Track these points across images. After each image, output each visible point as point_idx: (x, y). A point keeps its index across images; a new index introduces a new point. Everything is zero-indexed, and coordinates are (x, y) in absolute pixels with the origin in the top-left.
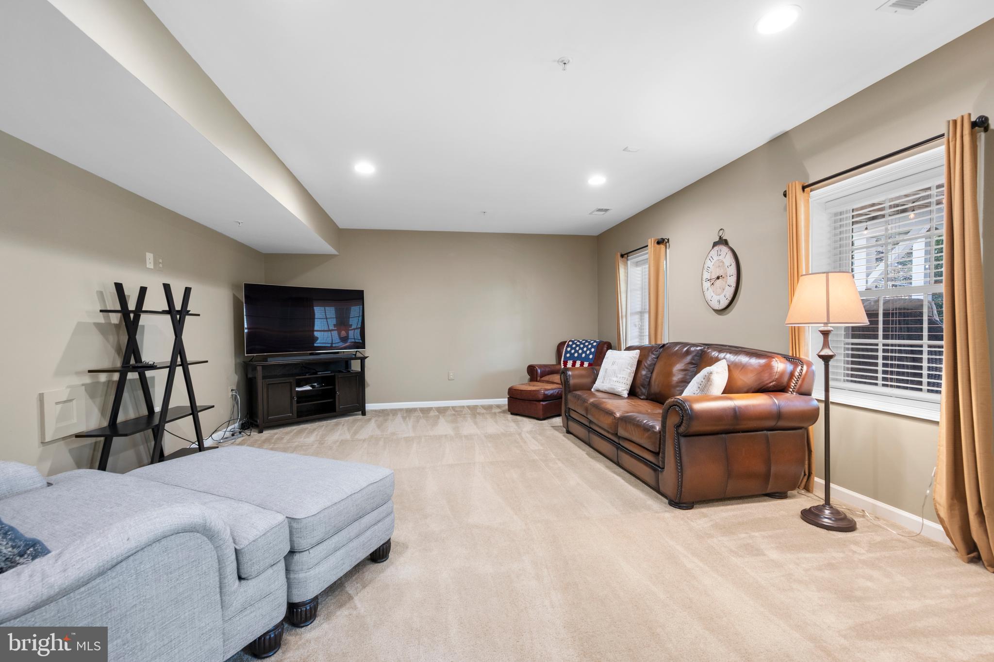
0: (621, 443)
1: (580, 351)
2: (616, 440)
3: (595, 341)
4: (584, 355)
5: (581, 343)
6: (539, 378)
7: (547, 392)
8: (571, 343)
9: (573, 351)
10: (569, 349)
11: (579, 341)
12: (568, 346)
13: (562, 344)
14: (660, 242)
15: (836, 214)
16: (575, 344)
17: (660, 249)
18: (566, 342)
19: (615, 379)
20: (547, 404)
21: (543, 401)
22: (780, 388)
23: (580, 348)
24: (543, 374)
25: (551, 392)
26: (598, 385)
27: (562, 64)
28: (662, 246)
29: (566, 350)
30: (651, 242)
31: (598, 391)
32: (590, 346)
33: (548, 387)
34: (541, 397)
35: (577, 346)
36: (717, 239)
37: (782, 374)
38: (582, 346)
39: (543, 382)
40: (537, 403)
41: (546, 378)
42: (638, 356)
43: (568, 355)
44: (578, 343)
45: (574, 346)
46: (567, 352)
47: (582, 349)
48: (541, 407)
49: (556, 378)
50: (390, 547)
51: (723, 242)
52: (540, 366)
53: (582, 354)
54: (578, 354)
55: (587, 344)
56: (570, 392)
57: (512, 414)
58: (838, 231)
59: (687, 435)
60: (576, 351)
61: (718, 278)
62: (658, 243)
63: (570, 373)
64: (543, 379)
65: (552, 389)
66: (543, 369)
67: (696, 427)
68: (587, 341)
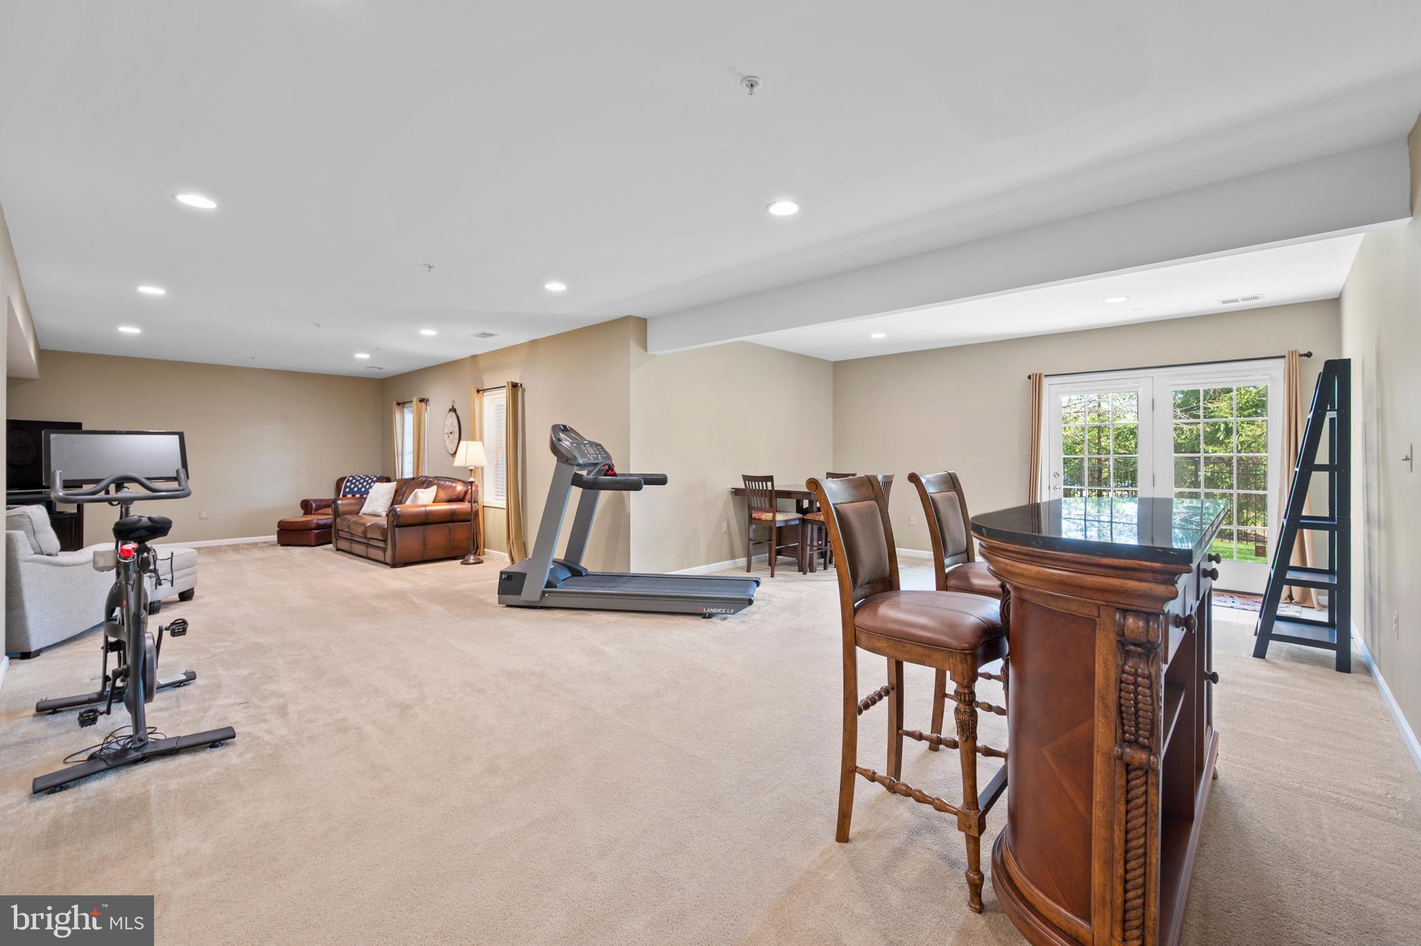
0: (370, 543)
1: (360, 486)
2: (366, 541)
3: (375, 476)
4: (363, 489)
5: (361, 478)
6: (313, 512)
7: (319, 522)
8: (351, 478)
9: (352, 486)
10: (348, 484)
11: (359, 477)
12: (348, 481)
13: (343, 479)
14: (422, 400)
15: (498, 406)
16: (356, 479)
17: (422, 406)
18: (346, 478)
19: (377, 504)
20: (319, 533)
21: (315, 529)
22: (460, 499)
23: (360, 483)
24: (318, 508)
25: (325, 521)
26: (365, 509)
27: (316, 326)
28: (423, 404)
29: (346, 484)
30: (415, 400)
31: (364, 514)
32: (370, 481)
33: (323, 518)
34: (313, 525)
35: (357, 481)
36: (451, 408)
37: (460, 493)
38: (362, 481)
39: (318, 514)
40: (310, 532)
41: (322, 511)
42: (395, 487)
43: (347, 490)
44: (359, 479)
45: (354, 481)
46: (346, 487)
47: (362, 483)
48: (313, 535)
49: (329, 510)
50: (193, 593)
51: (453, 410)
52: (315, 501)
53: (361, 488)
54: (358, 488)
55: (367, 479)
56: (339, 516)
57: (282, 545)
58: (499, 415)
59: (398, 526)
60: (356, 486)
61: (451, 433)
62: (420, 401)
63: (339, 502)
64: (318, 512)
65: (325, 519)
66: (319, 503)
67: (402, 521)
68: (367, 476)
